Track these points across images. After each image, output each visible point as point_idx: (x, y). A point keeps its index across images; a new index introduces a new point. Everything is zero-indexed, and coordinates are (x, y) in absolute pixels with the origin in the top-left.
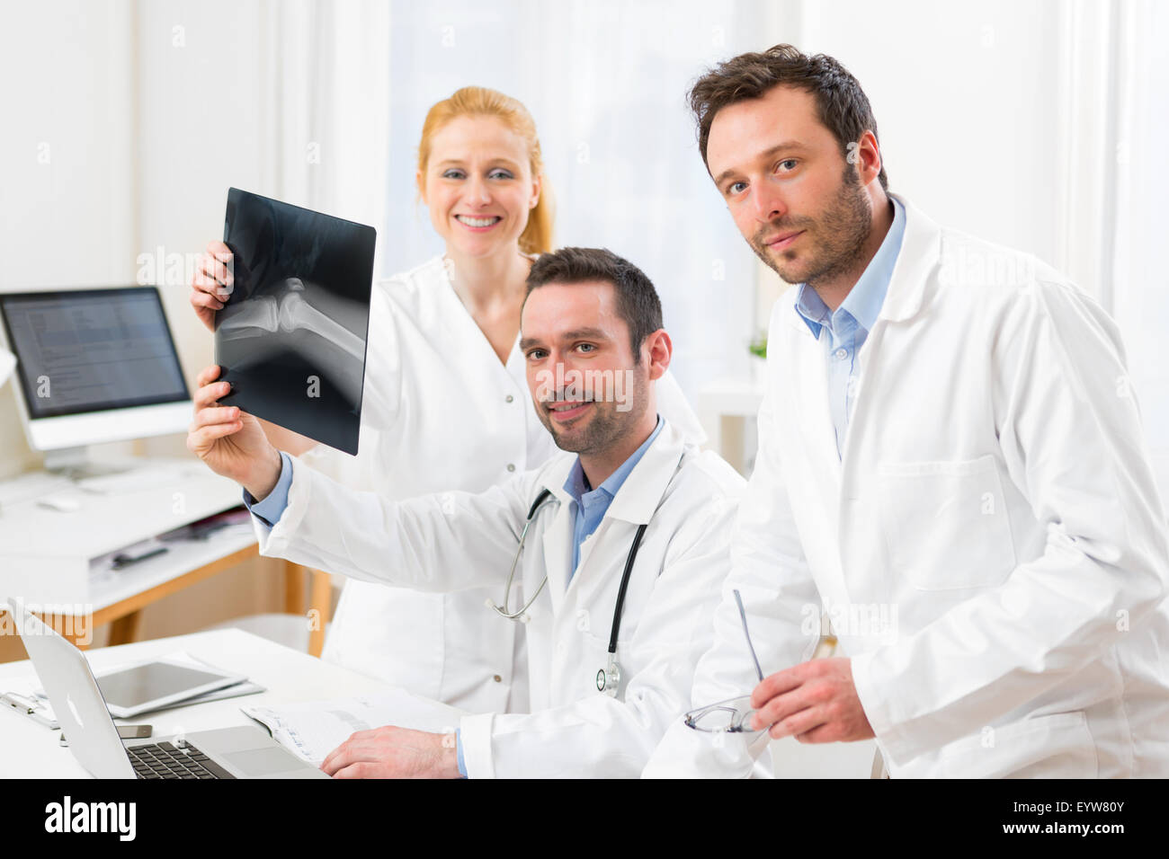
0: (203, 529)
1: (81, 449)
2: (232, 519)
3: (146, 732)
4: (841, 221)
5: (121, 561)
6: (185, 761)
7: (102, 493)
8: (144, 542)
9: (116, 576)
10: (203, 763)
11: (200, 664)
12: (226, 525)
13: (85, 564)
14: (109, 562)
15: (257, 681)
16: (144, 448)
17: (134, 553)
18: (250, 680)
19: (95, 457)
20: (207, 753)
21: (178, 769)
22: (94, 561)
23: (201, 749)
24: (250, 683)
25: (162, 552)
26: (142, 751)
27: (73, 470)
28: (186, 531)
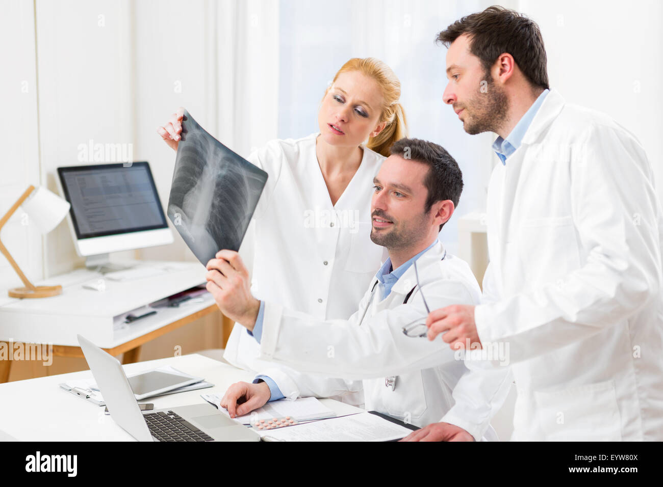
0: (177, 300)
1: (106, 255)
2: (192, 295)
3: (150, 407)
4: (481, 104)
5: (130, 319)
6: (172, 421)
7: (118, 280)
8: (143, 307)
9: (128, 326)
10: (182, 422)
11: (177, 372)
12: (189, 298)
13: (111, 320)
14: (124, 319)
15: (209, 380)
16: (140, 254)
17: (138, 314)
18: (205, 380)
19: (113, 260)
20: (184, 417)
21: (169, 425)
22: (116, 318)
23: (180, 415)
24: (206, 382)
25: (154, 313)
26: (149, 416)
27: (101, 267)
28: (166, 301)
